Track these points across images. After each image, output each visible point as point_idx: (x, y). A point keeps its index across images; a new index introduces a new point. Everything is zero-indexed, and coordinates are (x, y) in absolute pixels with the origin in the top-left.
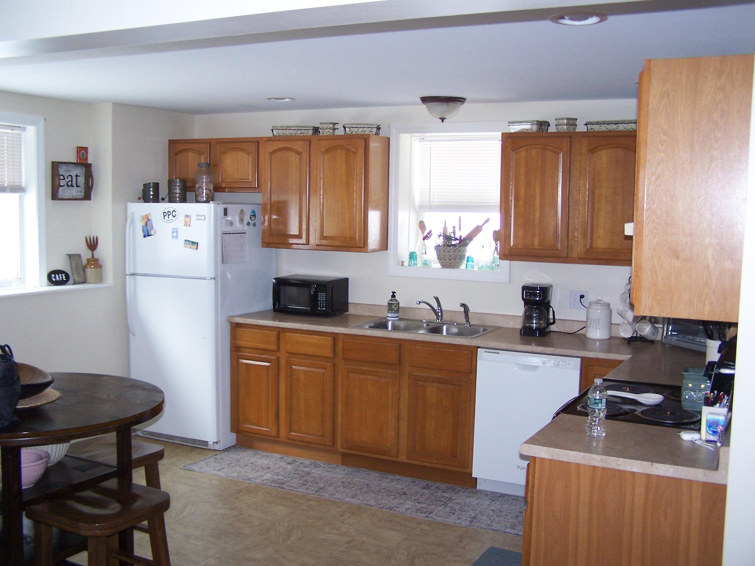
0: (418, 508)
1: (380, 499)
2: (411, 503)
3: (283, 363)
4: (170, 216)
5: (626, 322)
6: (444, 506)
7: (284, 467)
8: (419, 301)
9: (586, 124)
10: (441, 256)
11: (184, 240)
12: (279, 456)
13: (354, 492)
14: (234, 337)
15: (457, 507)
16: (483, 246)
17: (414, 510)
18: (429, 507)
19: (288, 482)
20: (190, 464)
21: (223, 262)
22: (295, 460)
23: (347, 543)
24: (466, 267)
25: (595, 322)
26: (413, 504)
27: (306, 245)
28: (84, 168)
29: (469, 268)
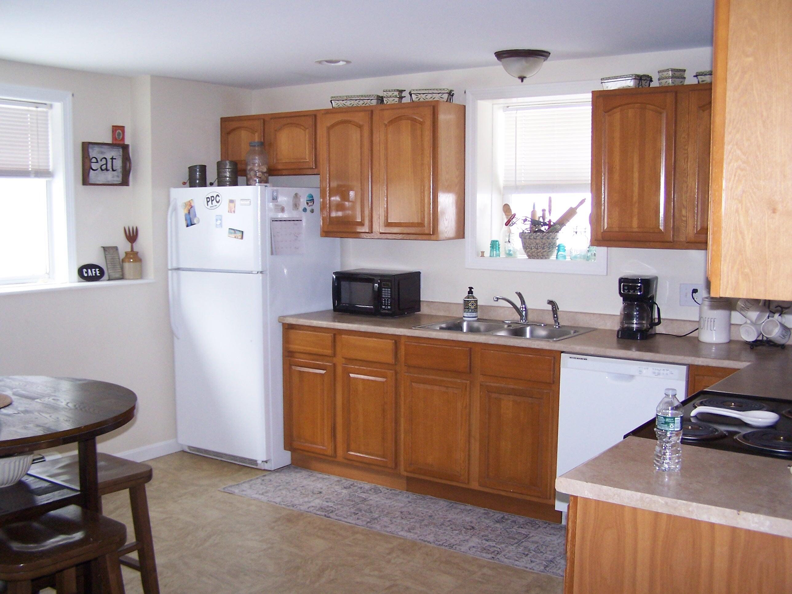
0: (484, 546)
1: (442, 533)
2: (478, 541)
3: (339, 370)
4: (213, 202)
5: (749, 322)
6: (517, 545)
7: (339, 492)
8: (497, 297)
9: (696, 76)
10: (527, 244)
11: (228, 229)
12: (336, 478)
13: (412, 524)
14: (286, 340)
15: (533, 547)
16: (576, 232)
17: (479, 550)
18: (499, 545)
19: (338, 509)
20: (231, 486)
21: (272, 253)
22: (353, 484)
23: (386, 589)
24: (557, 258)
25: (709, 322)
26: (480, 541)
27: (369, 233)
28: (121, 150)
29: (561, 259)
